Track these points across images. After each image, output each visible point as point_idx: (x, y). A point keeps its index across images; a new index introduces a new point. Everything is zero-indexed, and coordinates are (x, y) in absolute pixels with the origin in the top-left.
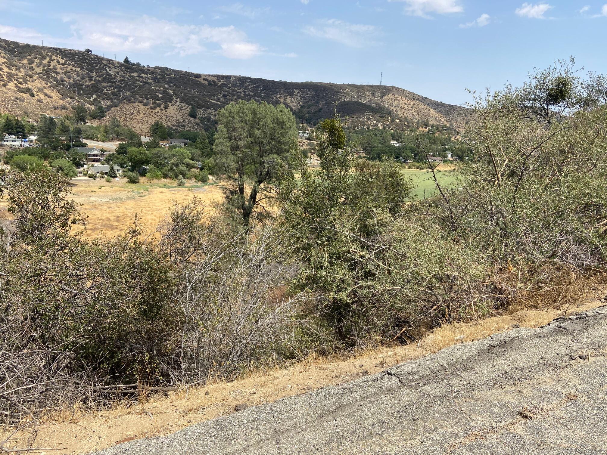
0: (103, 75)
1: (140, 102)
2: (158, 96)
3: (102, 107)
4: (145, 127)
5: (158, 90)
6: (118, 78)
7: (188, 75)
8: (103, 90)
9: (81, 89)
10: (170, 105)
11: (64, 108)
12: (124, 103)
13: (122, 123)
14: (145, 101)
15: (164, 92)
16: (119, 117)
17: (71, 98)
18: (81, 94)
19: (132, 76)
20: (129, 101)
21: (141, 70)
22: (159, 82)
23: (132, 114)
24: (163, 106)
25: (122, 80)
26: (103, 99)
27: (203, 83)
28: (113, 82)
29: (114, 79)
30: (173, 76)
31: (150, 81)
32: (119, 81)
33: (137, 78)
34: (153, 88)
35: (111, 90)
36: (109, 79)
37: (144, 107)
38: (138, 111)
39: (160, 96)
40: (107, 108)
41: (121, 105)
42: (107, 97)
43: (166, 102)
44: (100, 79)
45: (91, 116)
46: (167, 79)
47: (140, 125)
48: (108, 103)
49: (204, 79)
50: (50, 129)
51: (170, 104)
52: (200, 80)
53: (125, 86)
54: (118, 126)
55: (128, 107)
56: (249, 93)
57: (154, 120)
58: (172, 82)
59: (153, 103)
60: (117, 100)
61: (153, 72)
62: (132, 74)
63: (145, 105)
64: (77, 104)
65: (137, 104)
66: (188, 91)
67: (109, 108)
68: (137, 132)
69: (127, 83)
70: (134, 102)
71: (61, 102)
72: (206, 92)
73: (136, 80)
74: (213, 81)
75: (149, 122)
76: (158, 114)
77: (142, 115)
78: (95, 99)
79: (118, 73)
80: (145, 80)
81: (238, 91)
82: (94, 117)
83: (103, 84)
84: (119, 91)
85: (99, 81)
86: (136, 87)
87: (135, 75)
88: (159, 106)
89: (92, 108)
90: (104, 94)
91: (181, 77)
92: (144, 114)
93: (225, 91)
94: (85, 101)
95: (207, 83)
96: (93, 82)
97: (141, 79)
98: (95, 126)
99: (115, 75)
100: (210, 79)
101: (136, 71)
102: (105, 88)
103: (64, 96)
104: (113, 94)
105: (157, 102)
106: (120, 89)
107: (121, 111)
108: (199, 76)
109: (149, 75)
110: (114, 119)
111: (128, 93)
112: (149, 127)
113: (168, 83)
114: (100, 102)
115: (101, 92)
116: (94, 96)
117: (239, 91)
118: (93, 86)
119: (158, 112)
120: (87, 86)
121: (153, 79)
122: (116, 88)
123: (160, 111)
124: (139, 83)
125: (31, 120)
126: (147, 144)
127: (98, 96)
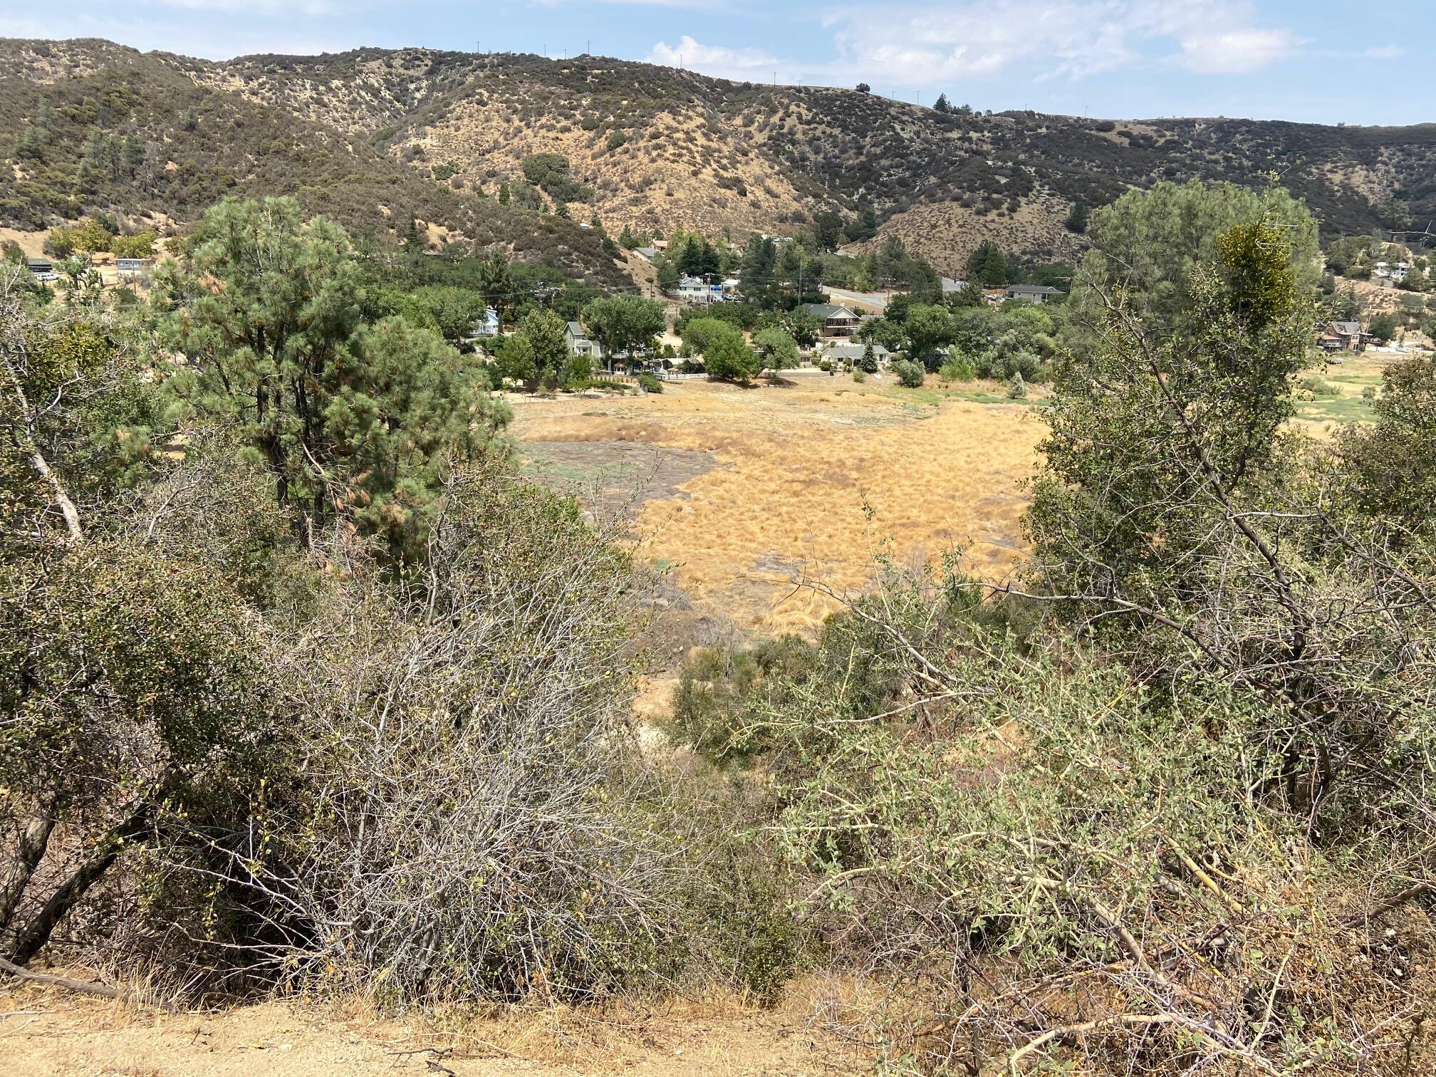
0: (885, 141)
1: (955, 199)
2: (998, 182)
3: (872, 214)
4: (957, 257)
5: (1001, 168)
6: (916, 146)
7: (1081, 126)
8: (881, 175)
9: (837, 175)
10: (1022, 204)
11: (798, 218)
12: (921, 203)
13: (908, 249)
14: (967, 196)
15: (1016, 172)
16: (905, 235)
17: (815, 196)
18: (835, 187)
19: (948, 139)
20: (932, 198)
21: (970, 123)
22: (1007, 147)
23: (934, 227)
24: (1006, 206)
25: (924, 149)
26: (879, 196)
27: (1115, 144)
28: (902, 156)
29: (908, 148)
30: (1044, 130)
31: (986, 147)
32: (918, 153)
33: (959, 143)
34: (990, 163)
35: (899, 173)
36: (897, 149)
37: (962, 210)
38: (948, 222)
39: (1003, 181)
40: (883, 215)
41: (913, 208)
42: (886, 191)
43: (1014, 197)
44: (878, 151)
45: (848, 235)
46: (1028, 141)
47: (948, 252)
48: (888, 205)
49: (1121, 134)
50: (763, 265)
51: (1023, 200)
52: (1112, 136)
53: (929, 164)
54: (899, 256)
55: (926, 212)
56: (1241, 163)
57: (980, 239)
58: (1037, 147)
59: (984, 199)
60: (908, 196)
61: (997, 126)
62: (949, 135)
63: (966, 205)
64: (824, 208)
65: (947, 203)
66: (1075, 165)
67: (887, 214)
68: (939, 270)
69: (932, 156)
70: (942, 200)
71: (795, 206)
72: (1121, 166)
73: (956, 148)
74: (1144, 137)
75: (969, 247)
76: (992, 226)
77: (955, 229)
78: (863, 197)
79: (917, 134)
80: (974, 147)
81: (1208, 157)
82: (855, 236)
83: (884, 162)
84: (915, 175)
85: (875, 155)
86: (953, 163)
87: (955, 135)
88: (997, 204)
89: (854, 216)
90: (883, 184)
91: (1062, 131)
92: (960, 226)
93: (1171, 161)
94: (841, 201)
95: (1126, 141)
96: (863, 158)
97: (966, 145)
98: (852, 256)
99: (911, 140)
100: (1135, 131)
101: (959, 127)
102: (887, 170)
103: (802, 191)
104: (902, 182)
105: (995, 196)
106: (917, 171)
107: (911, 223)
108: (1107, 126)
109: (986, 133)
110: (893, 239)
111: (933, 180)
112: (967, 256)
113: (1028, 149)
114: (871, 202)
115: (877, 181)
116: (862, 190)
117: (1213, 157)
118: (862, 167)
119: (993, 221)
120: (850, 169)
121: (995, 141)
122: (908, 169)
123: (997, 219)
124: (962, 153)
125: (733, 246)
126: (953, 296)
127: (869, 189)
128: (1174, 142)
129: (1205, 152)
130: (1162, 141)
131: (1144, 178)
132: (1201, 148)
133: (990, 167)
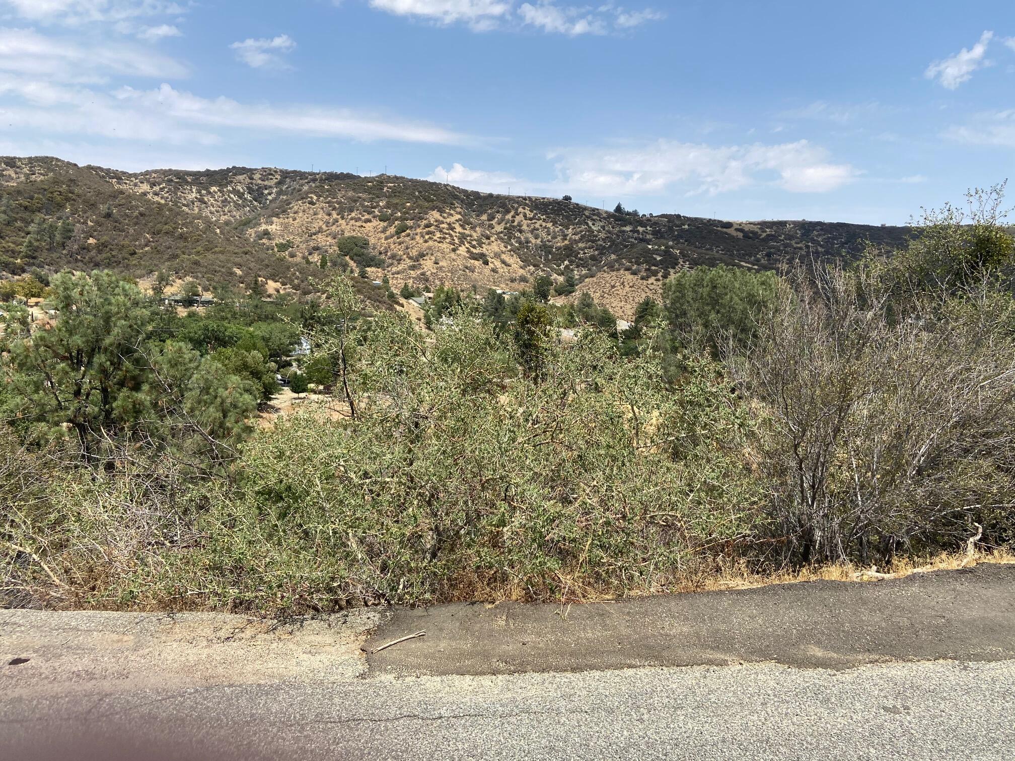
0: (581, 231)
1: (627, 269)
2: (655, 259)
3: (572, 278)
4: (629, 306)
5: (657, 250)
6: (602, 235)
7: (711, 225)
8: (579, 253)
9: (550, 252)
10: (671, 273)
11: (523, 279)
12: (604, 271)
13: (596, 301)
14: (635, 267)
15: (667, 253)
16: (594, 292)
17: (534, 266)
18: (548, 259)
19: (624, 231)
20: (612, 268)
21: (638, 222)
22: (662, 237)
23: (613, 287)
24: (660, 274)
25: (607, 237)
26: (578, 266)
27: (733, 237)
28: (593, 241)
29: (596, 236)
30: (686, 227)
31: (648, 237)
32: (603, 239)
33: (631, 234)
34: (650, 247)
35: (591, 252)
36: (589, 237)
37: (632, 276)
38: (623, 283)
39: (659, 258)
40: (580, 279)
41: (599, 274)
42: (582, 264)
43: (666, 269)
44: (577, 238)
45: (556, 291)
46: (676, 233)
47: (623, 303)
48: (584, 272)
49: (737, 230)
51: (672, 271)
52: (731, 231)
53: (610, 246)
54: (589, 306)
55: (608, 277)
57: (644, 295)
58: (682, 238)
59: (646, 270)
60: (597, 267)
61: (656, 223)
62: (624, 228)
63: (634, 273)
64: (541, 273)
65: (622, 271)
66: (707, 249)
67: (582, 278)
68: (617, 315)
69: (613, 242)
70: (618, 270)
71: (521, 272)
72: (738, 251)
73: (629, 236)
74: (752, 232)
75: (637, 300)
76: (652, 287)
77: (627, 288)
78: (567, 267)
79: (603, 227)
80: (641, 236)
82: (560, 292)
83: (580, 245)
84: (601, 254)
85: (575, 240)
86: (626, 246)
87: (628, 228)
88: (655, 274)
89: (561, 279)
90: (580, 259)
91: (698, 228)
92: (630, 287)
94: (552, 269)
95: (740, 235)
96: (566, 242)
97: (636, 235)
98: (558, 305)
99: (599, 231)
100: (746, 229)
101: (631, 224)
102: (583, 250)
103: (526, 262)
104: (593, 258)
105: (653, 268)
106: (602, 251)
107: (598, 284)
108: (729, 225)
109: (648, 228)
110: (586, 295)
111: (613, 257)
112: (635, 306)
113: (676, 239)
114: (572, 270)
115: (576, 257)
116: (566, 262)
118: (566, 248)
119: (652, 284)
120: (558, 249)
121: (654, 233)
122: (596, 250)
123: (655, 282)
124: (633, 240)
125: (478, 297)
126: (624, 332)
127: (571, 262)
128: (772, 235)
129: (793, 242)
130: (764, 234)
131: (753, 258)
132: (790, 239)
133: (650, 249)
